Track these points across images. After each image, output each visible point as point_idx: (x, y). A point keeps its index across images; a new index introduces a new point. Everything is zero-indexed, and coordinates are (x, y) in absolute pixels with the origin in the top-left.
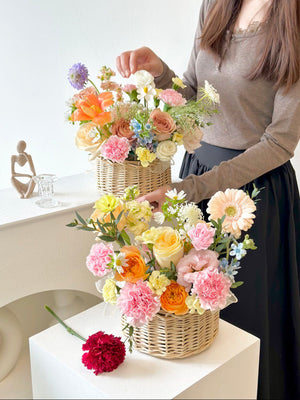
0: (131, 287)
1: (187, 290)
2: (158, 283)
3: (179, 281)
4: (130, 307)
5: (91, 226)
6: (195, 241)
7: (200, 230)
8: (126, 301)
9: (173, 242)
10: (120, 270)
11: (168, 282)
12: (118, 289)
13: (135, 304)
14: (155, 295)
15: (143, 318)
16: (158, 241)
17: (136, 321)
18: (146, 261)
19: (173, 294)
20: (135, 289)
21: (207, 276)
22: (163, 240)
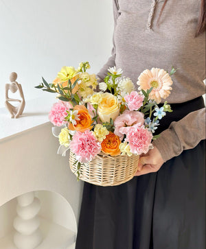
0: (81, 134)
1: (121, 139)
2: (101, 132)
3: (116, 132)
4: (79, 149)
5: (53, 89)
6: (130, 104)
7: (133, 96)
8: (76, 144)
9: (112, 104)
10: (74, 123)
11: (107, 133)
12: (71, 136)
13: (83, 147)
14: (97, 141)
15: (88, 157)
16: (101, 103)
17: (83, 160)
18: (92, 117)
19: (109, 141)
20: (83, 136)
21: (136, 130)
22: (105, 102)
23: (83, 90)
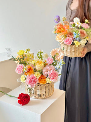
0: (29, 76)
1: (46, 77)
2: (37, 75)
3: (44, 74)
4: (29, 82)
6: (48, 62)
7: (49, 59)
8: (28, 81)
9: (41, 63)
10: (26, 72)
11: (40, 75)
12: (26, 78)
13: (31, 81)
14: (37, 78)
15: (33, 85)
16: (37, 63)
17: (31, 86)
18: (33, 69)
19: (41, 79)
20: (31, 77)
21: (52, 72)
22: (38, 63)
23: (28, 60)
